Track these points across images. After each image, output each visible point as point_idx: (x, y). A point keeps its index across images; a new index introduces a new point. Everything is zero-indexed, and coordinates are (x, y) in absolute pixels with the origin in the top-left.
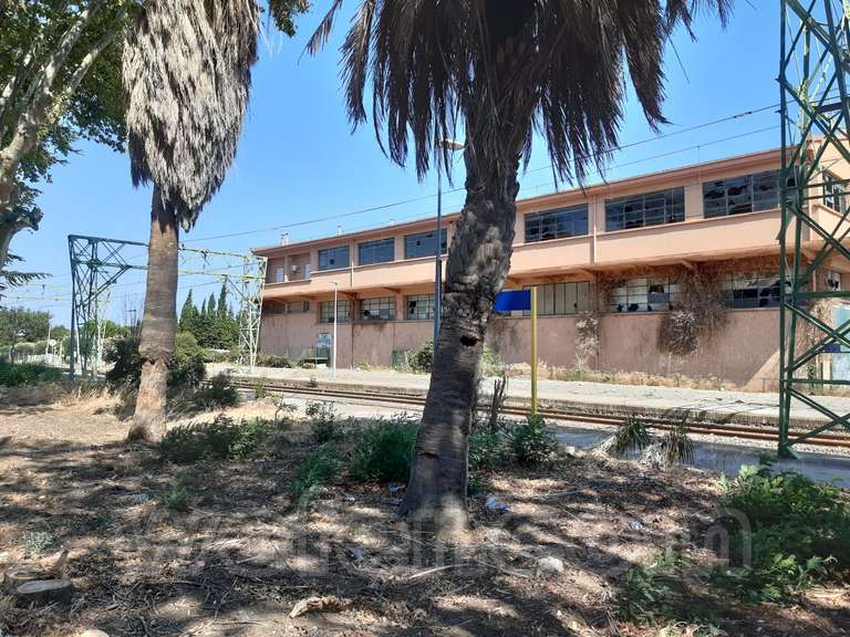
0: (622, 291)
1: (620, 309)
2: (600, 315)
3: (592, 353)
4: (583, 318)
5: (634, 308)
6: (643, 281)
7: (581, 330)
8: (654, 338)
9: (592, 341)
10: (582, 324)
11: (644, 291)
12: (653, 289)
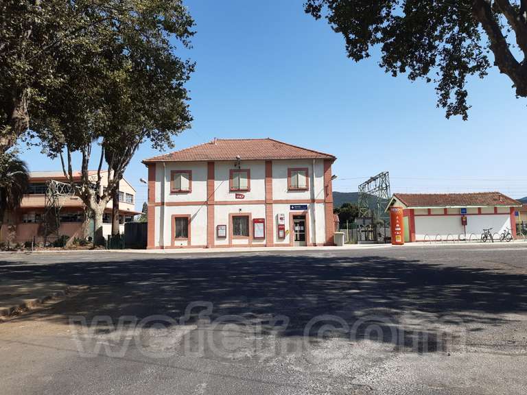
0: (26, 215)
1: (25, 222)
2: (17, 224)
3: (14, 237)
4: (10, 225)
5: (30, 221)
6: (34, 212)
7: (9, 229)
8: (36, 232)
9: (14, 233)
10: (10, 227)
11: (33, 216)
12: (37, 215)
